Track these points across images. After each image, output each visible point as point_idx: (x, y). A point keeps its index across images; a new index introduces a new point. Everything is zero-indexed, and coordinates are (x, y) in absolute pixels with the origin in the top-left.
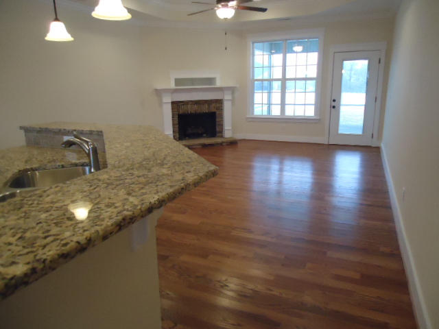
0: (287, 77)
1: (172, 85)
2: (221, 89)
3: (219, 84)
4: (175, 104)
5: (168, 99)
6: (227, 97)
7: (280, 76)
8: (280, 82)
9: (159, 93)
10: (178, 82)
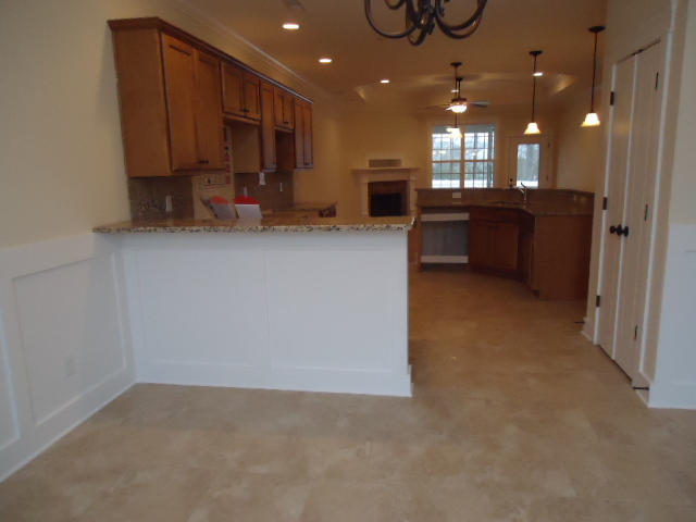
0: (466, 158)
1: (366, 166)
2: (408, 171)
3: (404, 165)
4: (371, 185)
5: (366, 180)
6: (413, 178)
7: (458, 158)
8: (458, 164)
9: (356, 174)
10: (373, 163)
